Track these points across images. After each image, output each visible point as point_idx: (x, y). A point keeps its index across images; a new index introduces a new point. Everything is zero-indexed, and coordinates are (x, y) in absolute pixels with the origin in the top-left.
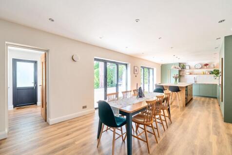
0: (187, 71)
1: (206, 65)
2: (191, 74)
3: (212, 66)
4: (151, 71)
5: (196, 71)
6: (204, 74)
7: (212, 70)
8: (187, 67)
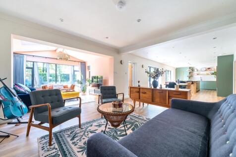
0: (195, 72)
1: (209, 69)
2: (198, 74)
3: (213, 69)
4: (169, 72)
5: (202, 73)
6: (207, 74)
7: (213, 72)
8: (196, 70)
